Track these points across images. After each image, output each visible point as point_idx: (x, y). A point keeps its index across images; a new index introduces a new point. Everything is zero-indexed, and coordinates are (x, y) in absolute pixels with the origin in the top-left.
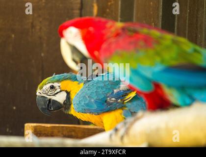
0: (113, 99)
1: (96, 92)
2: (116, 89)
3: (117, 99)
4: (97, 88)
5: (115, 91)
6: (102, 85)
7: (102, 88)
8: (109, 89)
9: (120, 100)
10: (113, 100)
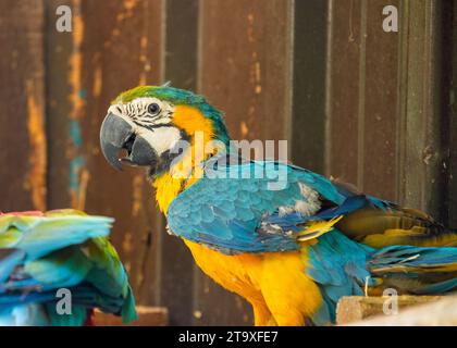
0: (276, 227)
1: (235, 202)
2: (284, 205)
3: (285, 229)
4: (238, 193)
5: (283, 210)
6: (253, 189)
7: (252, 195)
8: (269, 202)
9: (290, 232)
10: (274, 229)
